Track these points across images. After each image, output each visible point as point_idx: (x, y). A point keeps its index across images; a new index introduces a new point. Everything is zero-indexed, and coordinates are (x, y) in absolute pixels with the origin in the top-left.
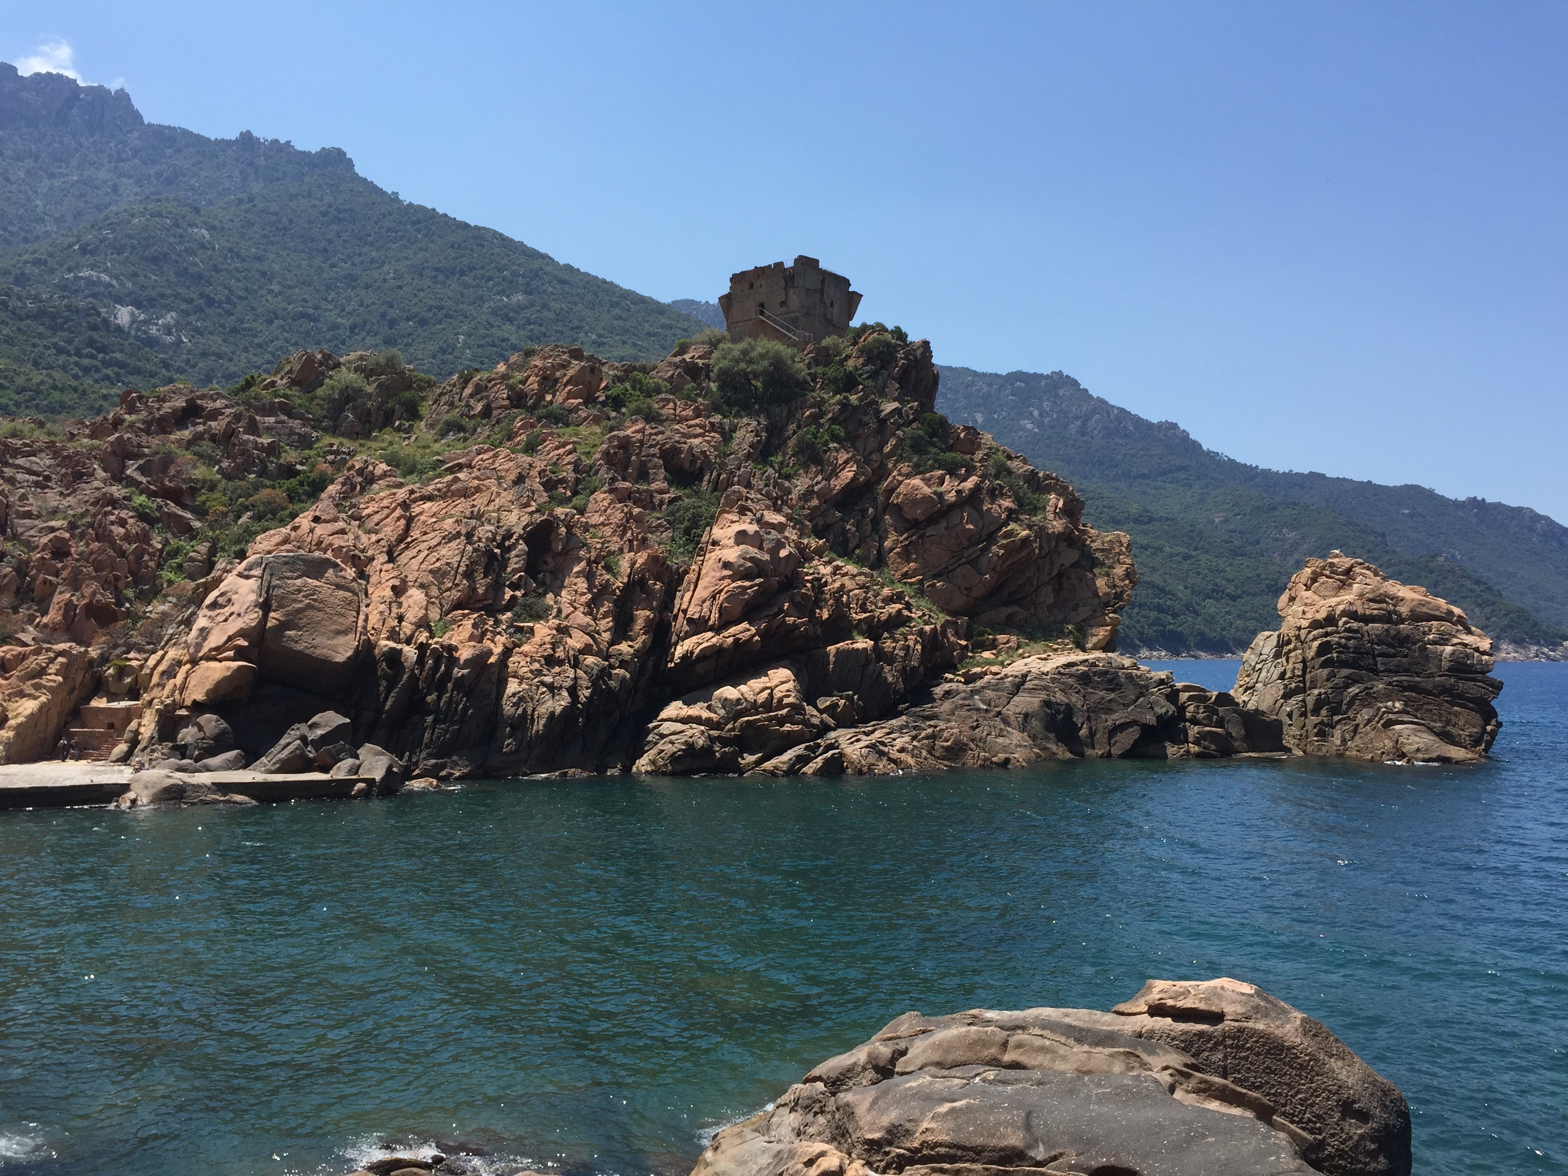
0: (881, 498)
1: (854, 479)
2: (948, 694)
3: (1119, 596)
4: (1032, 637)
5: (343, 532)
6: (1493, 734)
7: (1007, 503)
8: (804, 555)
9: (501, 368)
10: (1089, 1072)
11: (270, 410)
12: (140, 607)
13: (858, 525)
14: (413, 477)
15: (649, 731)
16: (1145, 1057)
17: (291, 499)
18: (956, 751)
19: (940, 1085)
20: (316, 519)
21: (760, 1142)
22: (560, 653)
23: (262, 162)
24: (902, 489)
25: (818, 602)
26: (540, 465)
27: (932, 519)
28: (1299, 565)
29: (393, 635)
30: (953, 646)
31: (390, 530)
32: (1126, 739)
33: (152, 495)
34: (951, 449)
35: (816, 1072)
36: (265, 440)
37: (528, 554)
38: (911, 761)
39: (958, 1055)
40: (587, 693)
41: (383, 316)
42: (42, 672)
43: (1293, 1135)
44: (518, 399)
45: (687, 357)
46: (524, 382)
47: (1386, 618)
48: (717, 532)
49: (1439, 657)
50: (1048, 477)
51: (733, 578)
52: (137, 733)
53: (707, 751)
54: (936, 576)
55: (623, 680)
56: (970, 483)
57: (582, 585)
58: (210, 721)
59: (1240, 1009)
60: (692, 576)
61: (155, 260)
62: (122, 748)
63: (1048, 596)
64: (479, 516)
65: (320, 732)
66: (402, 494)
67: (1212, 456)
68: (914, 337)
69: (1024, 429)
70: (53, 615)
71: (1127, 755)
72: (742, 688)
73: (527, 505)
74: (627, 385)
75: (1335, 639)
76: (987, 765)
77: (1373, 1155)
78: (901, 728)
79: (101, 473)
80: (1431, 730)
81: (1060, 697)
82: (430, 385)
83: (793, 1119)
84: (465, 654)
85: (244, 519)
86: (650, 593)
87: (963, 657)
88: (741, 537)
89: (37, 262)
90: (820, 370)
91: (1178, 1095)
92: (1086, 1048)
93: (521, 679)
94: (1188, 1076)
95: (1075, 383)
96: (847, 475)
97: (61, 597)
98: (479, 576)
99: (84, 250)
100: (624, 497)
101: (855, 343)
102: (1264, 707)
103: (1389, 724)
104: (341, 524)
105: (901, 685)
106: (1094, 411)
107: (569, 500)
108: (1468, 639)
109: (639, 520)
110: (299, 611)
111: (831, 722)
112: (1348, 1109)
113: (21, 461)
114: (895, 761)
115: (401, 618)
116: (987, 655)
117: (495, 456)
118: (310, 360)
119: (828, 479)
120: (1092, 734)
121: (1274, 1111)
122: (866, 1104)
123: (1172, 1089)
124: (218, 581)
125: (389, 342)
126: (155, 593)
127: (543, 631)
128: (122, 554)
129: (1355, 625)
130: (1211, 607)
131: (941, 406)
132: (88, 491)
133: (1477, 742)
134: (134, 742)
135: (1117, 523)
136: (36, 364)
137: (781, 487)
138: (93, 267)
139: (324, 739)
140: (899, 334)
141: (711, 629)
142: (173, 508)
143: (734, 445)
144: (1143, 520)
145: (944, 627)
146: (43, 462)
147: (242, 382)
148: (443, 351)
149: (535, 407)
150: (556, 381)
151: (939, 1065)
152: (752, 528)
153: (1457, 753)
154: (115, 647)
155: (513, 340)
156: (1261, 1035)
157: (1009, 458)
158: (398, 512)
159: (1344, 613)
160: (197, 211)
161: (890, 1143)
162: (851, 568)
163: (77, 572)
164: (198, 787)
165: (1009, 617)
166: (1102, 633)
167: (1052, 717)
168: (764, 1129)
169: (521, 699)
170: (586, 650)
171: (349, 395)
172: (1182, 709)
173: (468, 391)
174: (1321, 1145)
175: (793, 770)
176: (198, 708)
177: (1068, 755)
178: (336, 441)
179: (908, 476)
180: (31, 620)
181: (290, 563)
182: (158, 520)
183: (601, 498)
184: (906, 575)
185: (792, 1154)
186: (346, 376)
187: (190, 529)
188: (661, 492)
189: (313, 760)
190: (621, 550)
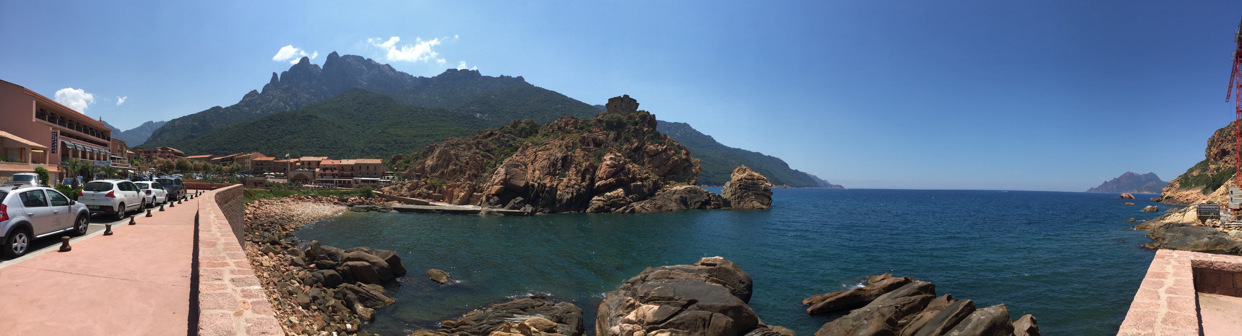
0: (644, 150)
1: (637, 146)
2: (659, 194)
3: (697, 173)
4: (678, 182)
5: (522, 158)
6: (771, 203)
7: (673, 152)
8: (626, 163)
9: (556, 121)
10: (688, 279)
11: (507, 133)
12: (482, 174)
13: (638, 156)
14: (537, 146)
15: (590, 203)
16: (700, 274)
17: (511, 151)
18: (660, 207)
19: (656, 283)
20: (517, 156)
21: (616, 297)
22: (569, 185)
23: (505, 81)
24: (648, 148)
25: (629, 174)
26: (564, 143)
27: (656, 155)
28: (736, 168)
29: (533, 181)
30: (660, 184)
31: (532, 158)
32: (698, 205)
33: (484, 151)
34: (660, 139)
35: (629, 281)
36: (506, 139)
37: (562, 163)
38: (650, 210)
39: (659, 276)
40: (575, 194)
41: (530, 111)
42: (465, 187)
43: (730, 289)
44: (560, 128)
45: (598, 118)
46: (561, 124)
47: (752, 179)
48: (605, 157)
49: (762, 187)
50: (682, 146)
51: (609, 168)
52: (482, 200)
53: (603, 207)
54: (656, 168)
55: (584, 191)
56: (665, 146)
57: (574, 169)
58: (496, 198)
59: (720, 263)
60: (600, 168)
61: (484, 104)
62: (479, 203)
63: (682, 173)
64: (551, 155)
65: (518, 201)
66: (534, 150)
67: (718, 144)
68: (651, 113)
69: (677, 135)
70: (466, 176)
71: (698, 208)
72: (611, 193)
73: (562, 152)
74: (584, 124)
75: (742, 183)
76: (668, 211)
77: (745, 291)
78: (648, 202)
79: (474, 147)
80: (760, 202)
81: (684, 195)
82: (541, 126)
83: (623, 292)
84: (548, 185)
85: (502, 156)
86: (590, 171)
87: (662, 186)
88: (611, 159)
89: (462, 107)
90: (629, 121)
91: (707, 283)
92: (687, 273)
93: (561, 191)
94: (709, 278)
95: (689, 125)
96: (636, 144)
97: (468, 172)
98: (551, 168)
99: (471, 103)
100: (584, 150)
101: (638, 115)
102: (727, 198)
103: (752, 201)
104: (522, 157)
105: (648, 193)
106: (693, 132)
107: (571, 150)
108: (767, 184)
109: (587, 155)
110: (513, 175)
111: (632, 201)
112: (741, 282)
113: (460, 146)
114: (646, 210)
115: (534, 177)
116: (667, 186)
117: (555, 141)
118: (515, 121)
119: (631, 145)
120: (691, 204)
121: (726, 284)
122: (640, 288)
123: (705, 281)
124: (497, 169)
125: (532, 117)
126: (485, 171)
127: (565, 180)
128: (479, 164)
129: (746, 181)
130: (717, 176)
131: (658, 129)
132: (472, 151)
133: (768, 205)
134: (482, 202)
135: (697, 157)
136: (462, 127)
137: (620, 147)
138: (472, 106)
139: (518, 203)
140: (648, 113)
141: (604, 180)
142: (488, 154)
143: (609, 137)
144: (703, 157)
145: (658, 179)
146: (464, 146)
147: (501, 127)
148: (543, 118)
149: (563, 130)
150: (568, 124)
151: (655, 279)
152: (613, 156)
153: (764, 207)
154: (478, 182)
155: (558, 115)
156: (724, 268)
157: (674, 141)
158: (534, 154)
159: (744, 178)
160: (492, 92)
161: (645, 297)
162: (637, 166)
163: (470, 167)
164: (494, 212)
165: (673, 177)
166: (693, 181)
167: (682, 200)
168: (617, 294)
169: (561, 195)
170: (576, 184)
171: (523, 129)
172: (710, 198)
173: (549, 127)
174: (735, 290)
175: (623, 212)
176: (493, 195)
177: (686, 208)
178: (521, 139)
179: (650, 145)
180: (463, 177)
181: (511, 165)
182: (485, 156)
183: (578, 150)
184: (649, 168)
185: (623, 300)
186: (523, 125)
187: (492, 158)
188: (592, 148)
189: (516, 207)
190: (583, 162)
